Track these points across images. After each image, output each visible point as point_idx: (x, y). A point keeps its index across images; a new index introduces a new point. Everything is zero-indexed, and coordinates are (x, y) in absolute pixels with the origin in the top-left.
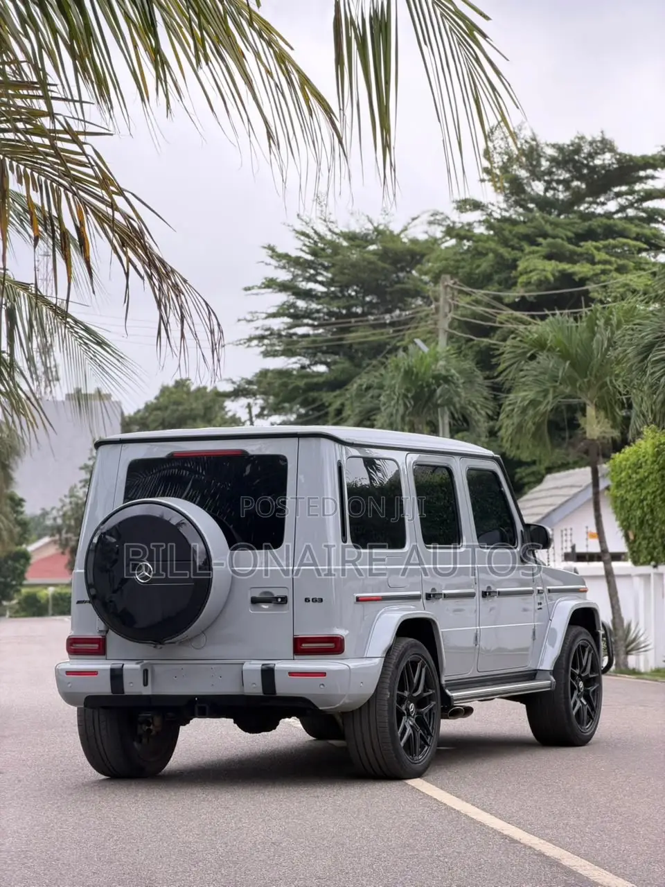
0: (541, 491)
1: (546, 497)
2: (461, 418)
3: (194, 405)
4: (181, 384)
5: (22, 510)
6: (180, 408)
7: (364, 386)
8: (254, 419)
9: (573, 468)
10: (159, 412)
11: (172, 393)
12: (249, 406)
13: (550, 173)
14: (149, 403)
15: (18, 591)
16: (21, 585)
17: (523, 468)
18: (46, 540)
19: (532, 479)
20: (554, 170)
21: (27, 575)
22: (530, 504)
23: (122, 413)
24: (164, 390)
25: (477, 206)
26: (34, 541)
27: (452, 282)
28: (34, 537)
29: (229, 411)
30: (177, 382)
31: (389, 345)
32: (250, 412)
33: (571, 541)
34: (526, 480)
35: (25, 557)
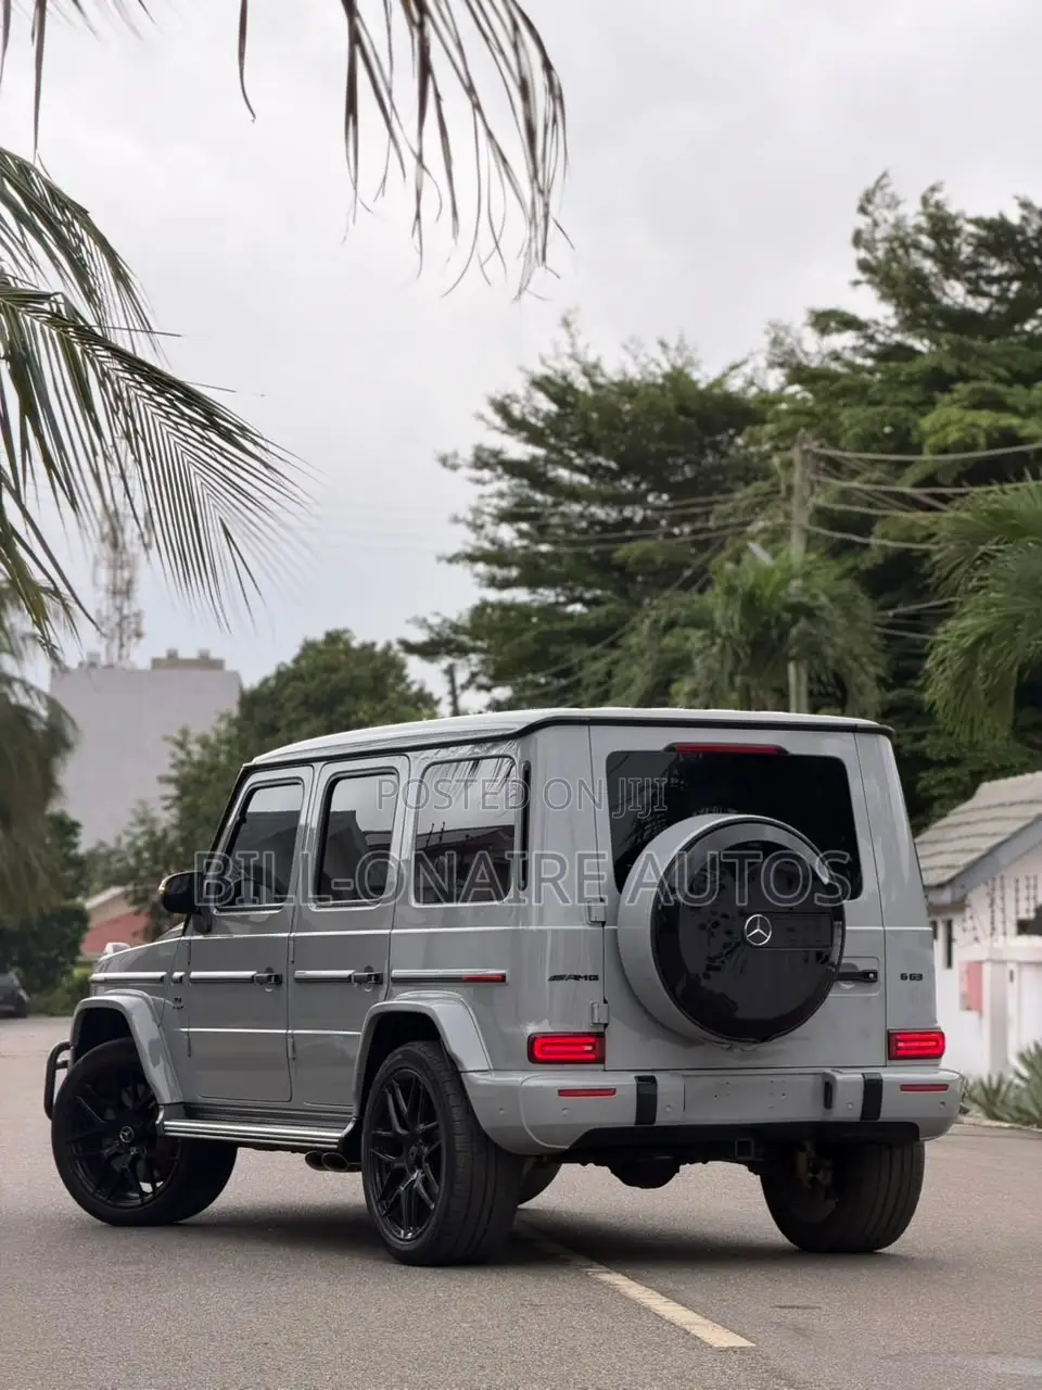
0: (972, 810)
1: (984, 821)
2: (832, 681)
3: (356, 672)
4: (334, 638)
5: (76, 840)
6: (335, 677)
7: (663, 622)
8: (458, 691)
9: (1021, 773)
10: (300, 685)
11: (320, 652)
12: (450, 672)
13: (975, 265)
14: (283, 669)
15: (69, 973)
16: (75, 963)
17: (931, 772)
18: (115, 891)
19: (945, 790)
20: (982, 259)
21: (83, 947)
22: (954, 834)
23: (241, 687)
24: (309, 648)
25: (849, 323)
26: (98, 892)
27: (816, 443)
28: (97, 885)
29: (413, 682)
30: (329, 635)
31: (689, 567)
32: (452, 681)
33: (1035, 898)
34: (935, 792)
35: (81, 917)
